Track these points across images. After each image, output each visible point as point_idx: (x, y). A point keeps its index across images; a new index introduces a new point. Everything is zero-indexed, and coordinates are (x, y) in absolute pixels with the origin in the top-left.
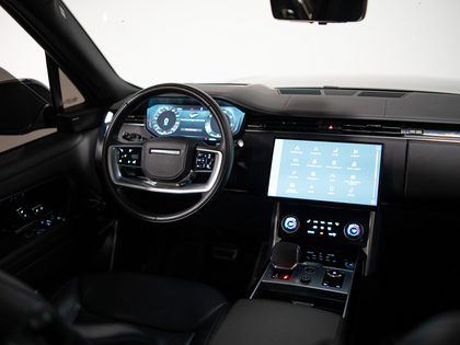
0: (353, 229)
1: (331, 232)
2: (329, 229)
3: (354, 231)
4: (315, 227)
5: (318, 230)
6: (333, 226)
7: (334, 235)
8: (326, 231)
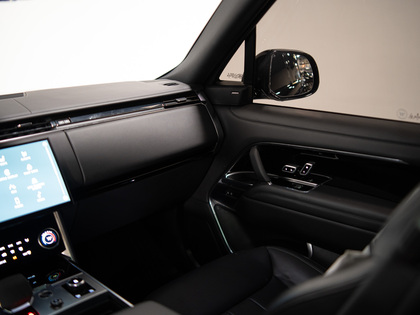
0: (48, 237)
1: (25, 251)
2: (21, 249)
3: (49, 239)
4: (4, 255)
5: (10, 256)
6: (24, 245)
7: (29, 252)
8: (18, 253)
